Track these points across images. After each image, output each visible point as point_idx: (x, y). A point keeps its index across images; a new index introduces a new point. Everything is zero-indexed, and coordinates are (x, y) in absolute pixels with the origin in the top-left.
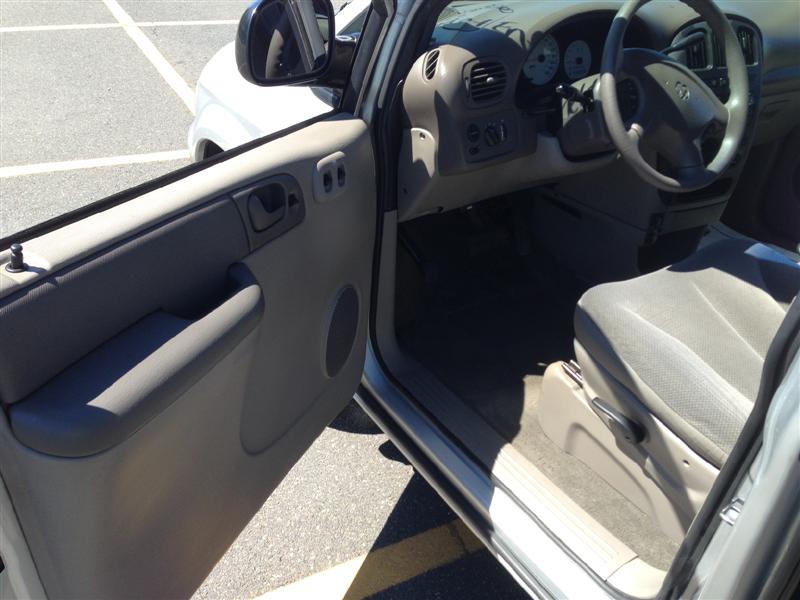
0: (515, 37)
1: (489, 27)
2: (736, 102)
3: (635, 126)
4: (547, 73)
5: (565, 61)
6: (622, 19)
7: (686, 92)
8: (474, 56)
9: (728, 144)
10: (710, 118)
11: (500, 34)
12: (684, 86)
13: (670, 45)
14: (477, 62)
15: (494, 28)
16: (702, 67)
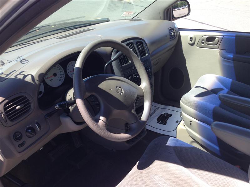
0: (29, 79)
1: (13, 76)
2: (145, 84)
3: (102, 118)
4: (60, 80)
5: (68, 72)
6: (78, 68)
7: (121, 90)
8: (3, 99)
9: (147, 105)
10: (136, 96)
11: (19, 80)
12: (120, 87)
13: (111, 59)
14: (7, 101)
15: (16, 77)
16: (127, 63)
